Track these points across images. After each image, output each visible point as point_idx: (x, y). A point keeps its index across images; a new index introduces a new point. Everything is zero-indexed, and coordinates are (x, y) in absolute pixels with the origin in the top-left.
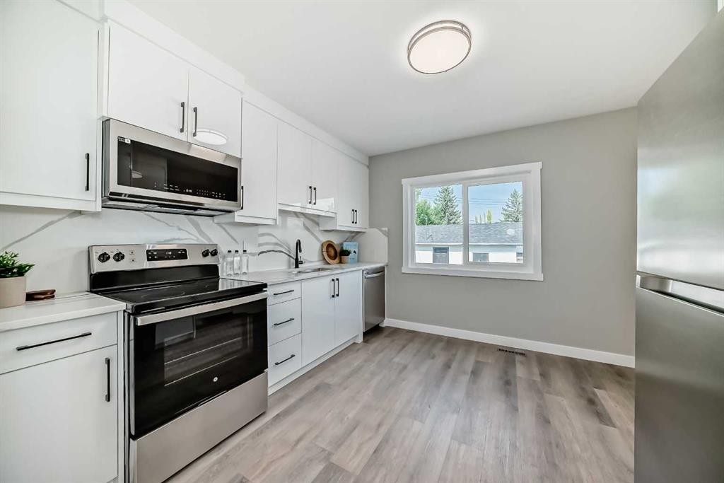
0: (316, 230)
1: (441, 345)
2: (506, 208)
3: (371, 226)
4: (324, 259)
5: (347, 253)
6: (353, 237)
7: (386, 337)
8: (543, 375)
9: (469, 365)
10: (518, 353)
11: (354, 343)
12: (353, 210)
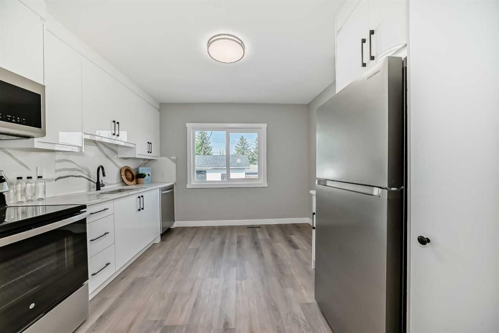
0: (115, 158)
1: (216, 232)
2: (237, 146)
3: (161, 156)
4: (123, 181)
5: (142, 176)
6: (145, 164)
7: (178, 234)
8: (270, 235)
9: (235, 240)
10: (257, 227)
11: (154, 244)
12: (148, 143)
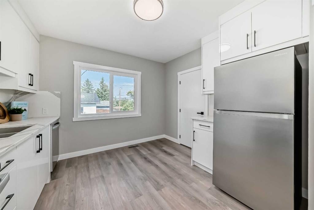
1: (106, 156)
2: (83, 86)
5: (20, 111)
10: (136, 146)
11: (46, 185)
12: (30, 74)
